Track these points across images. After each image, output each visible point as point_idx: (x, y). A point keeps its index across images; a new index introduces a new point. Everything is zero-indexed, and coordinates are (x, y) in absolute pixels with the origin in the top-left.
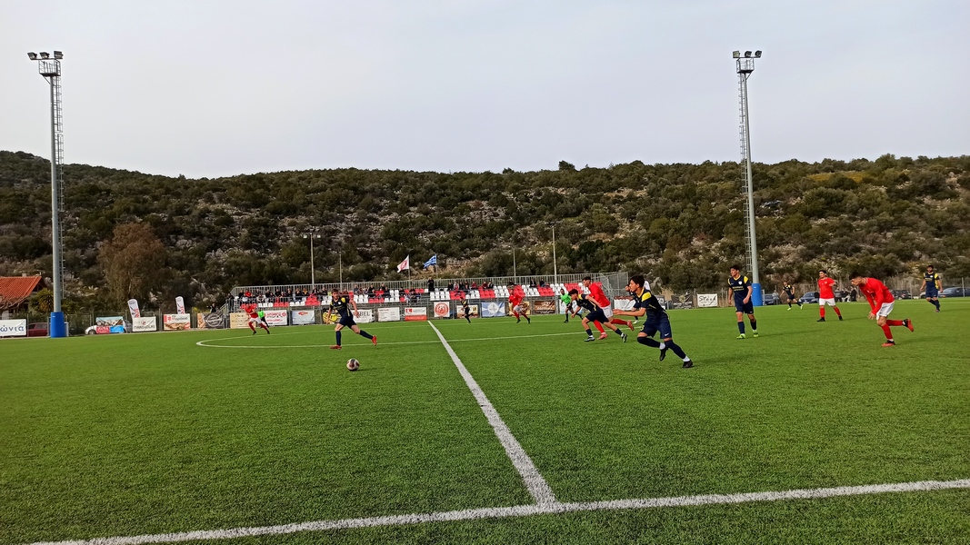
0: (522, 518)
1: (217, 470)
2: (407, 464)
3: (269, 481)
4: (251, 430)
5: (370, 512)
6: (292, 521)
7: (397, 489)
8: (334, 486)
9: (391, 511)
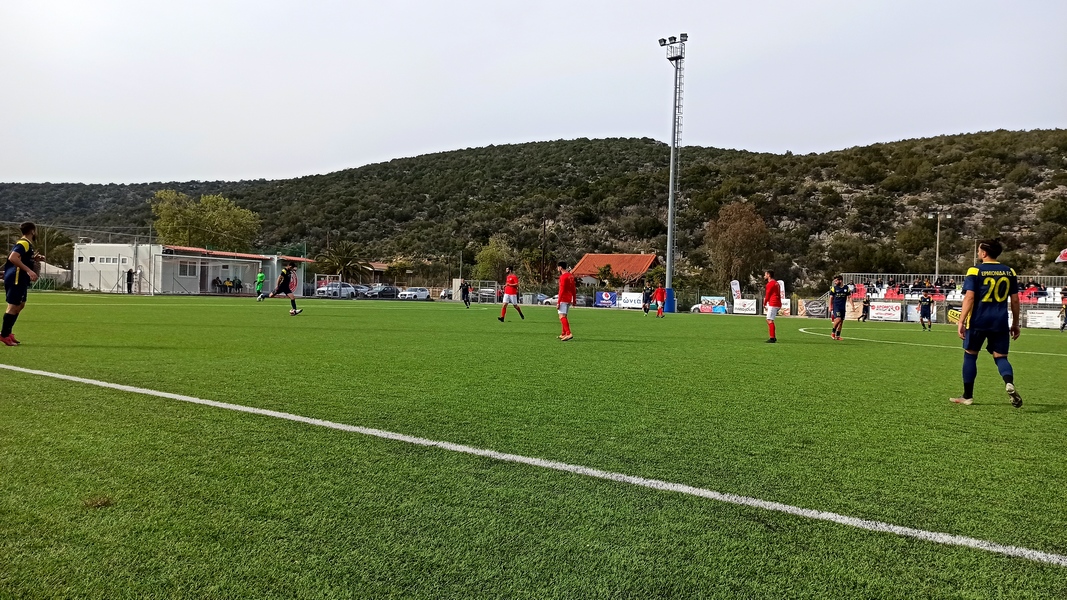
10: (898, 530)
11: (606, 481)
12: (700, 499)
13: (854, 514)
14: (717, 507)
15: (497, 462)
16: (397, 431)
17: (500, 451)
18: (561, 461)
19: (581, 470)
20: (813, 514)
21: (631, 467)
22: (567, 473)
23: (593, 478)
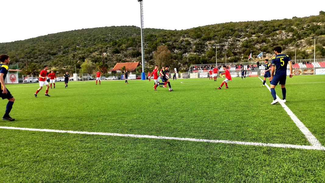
0: (306, 150)
1: (191, 121)
2: (256, 125)
3: (207, 126)
4: (200, 109)
5: (243, 140)
6: (217, 139)
7: (252, 134)
8: (230, 130)
9: (251, 141)
10: (205, 140)
11: (123, 137)
12: (151, 139)
13: (194, 137)
14: (156, 141)
15: (88, 135)
16: (53, 129)
17: (89, 132)
18: (109, 132)
19: (115, 134)
20: (183, 139)
21: (131, 131)
22: (110, 136)
23: (119, 137)
